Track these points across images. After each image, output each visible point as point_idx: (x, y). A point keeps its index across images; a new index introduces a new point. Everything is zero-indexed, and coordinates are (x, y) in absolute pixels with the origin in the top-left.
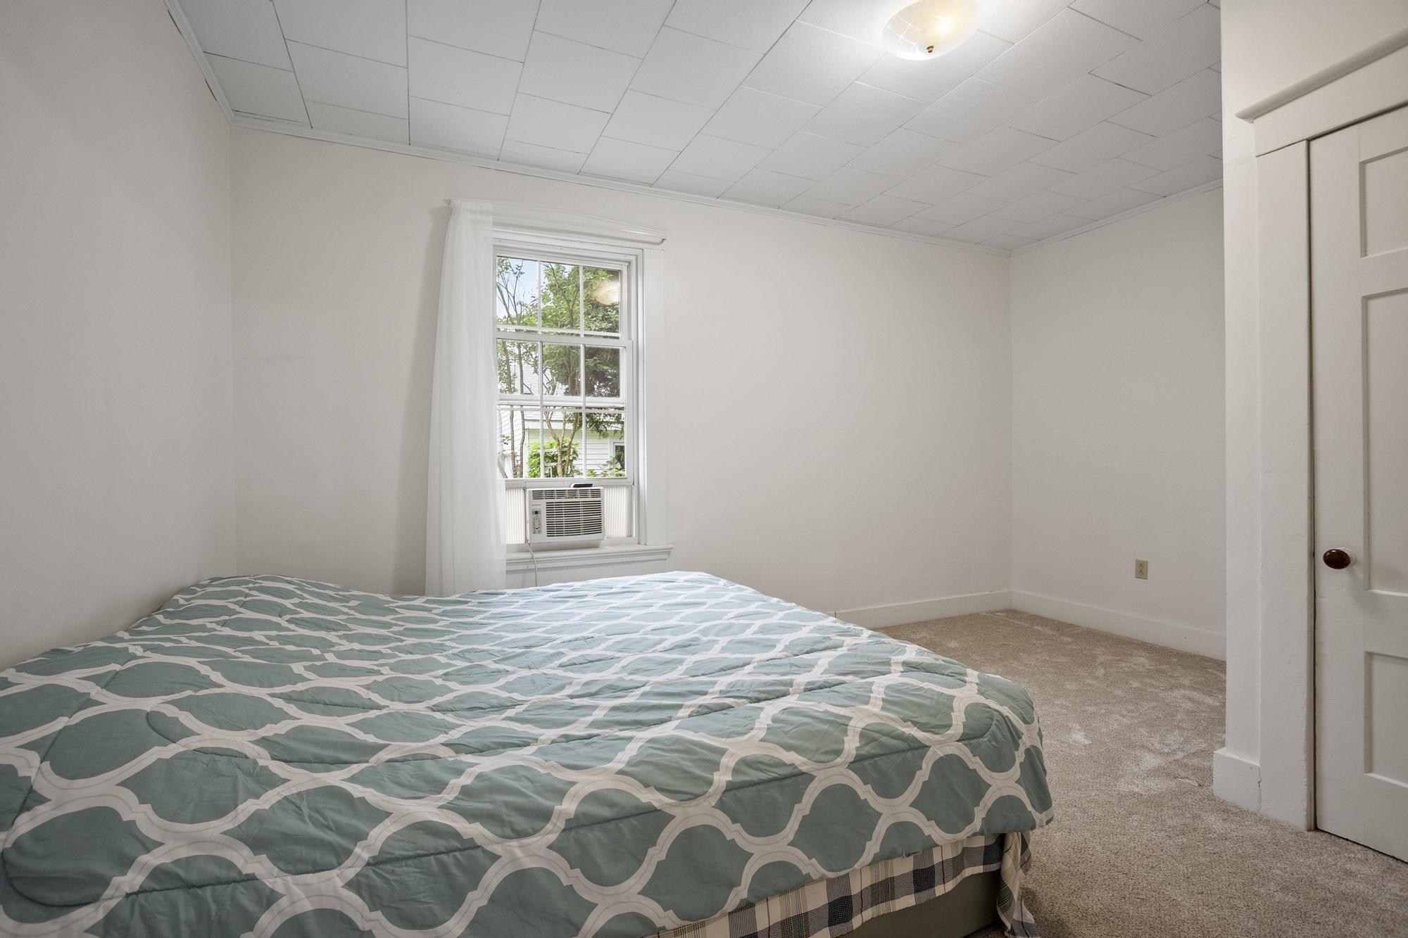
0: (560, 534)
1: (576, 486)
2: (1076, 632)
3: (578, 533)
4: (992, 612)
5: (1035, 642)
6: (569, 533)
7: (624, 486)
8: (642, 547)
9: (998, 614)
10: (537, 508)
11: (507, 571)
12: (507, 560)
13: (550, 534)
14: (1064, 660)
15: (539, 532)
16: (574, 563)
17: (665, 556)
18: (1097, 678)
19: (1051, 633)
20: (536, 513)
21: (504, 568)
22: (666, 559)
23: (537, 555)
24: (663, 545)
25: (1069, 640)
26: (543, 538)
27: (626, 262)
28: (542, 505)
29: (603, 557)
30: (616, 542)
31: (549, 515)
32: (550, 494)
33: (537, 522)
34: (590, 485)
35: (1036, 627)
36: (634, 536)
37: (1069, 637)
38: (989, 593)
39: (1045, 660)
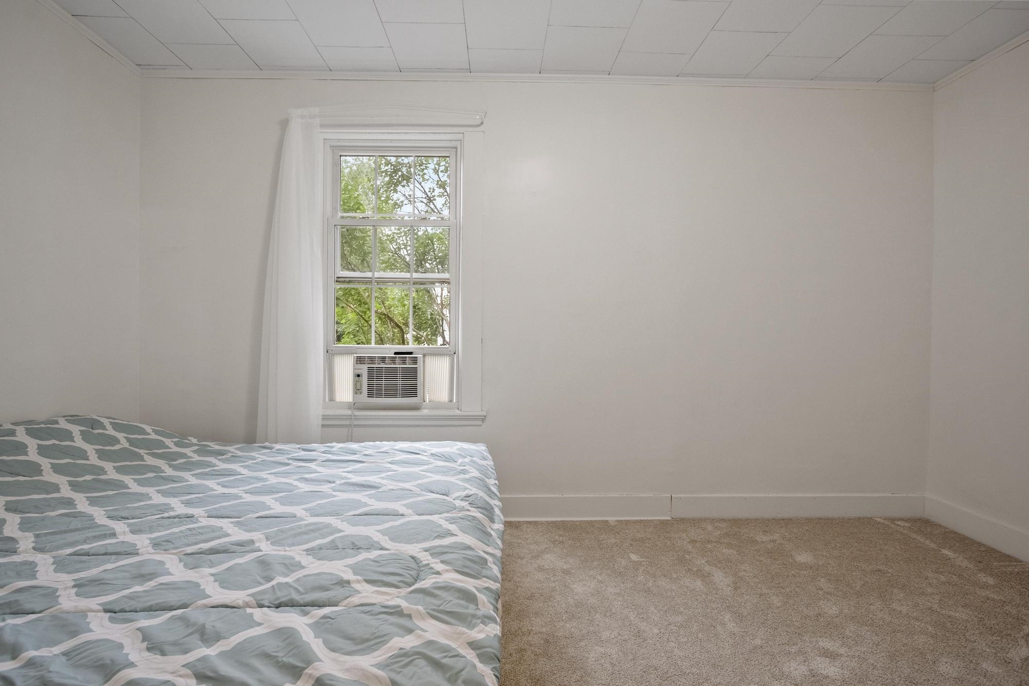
0: (379, 395)
1: (396, 353)
2: (1010, 569)
3: (394, 395)
4: (893, 520)
5: (930, 575)
6: (387, 395)
7: (447, 355)
8: (458, 412)
9: (899, 523)
10: (359, 372)
11: (322, 425)
12: (323, 416)
13: (370, 395)
14: (961, 614)
15: (361, 393)
16: (390, 422)
17: (480, 423)
18: (1007, 662)
19: (965, 564)
20: (358, 376)
21: (320, 422)
22: (480, 426)
23: (357, 413)
24: (477, 412)
25: (991, 581)
26: (364, 398)
27: (454, 148)
28: (364, 369)
29: (417, 419)
30: (437, 406)
31: (370, 378)
32: (372, 360)
33: (358, 384)
34: (411, 353)
35: (945, 552)
36: (455, 401)
37: (991, 575)
38: (890, 495)
39: (930, 608)
